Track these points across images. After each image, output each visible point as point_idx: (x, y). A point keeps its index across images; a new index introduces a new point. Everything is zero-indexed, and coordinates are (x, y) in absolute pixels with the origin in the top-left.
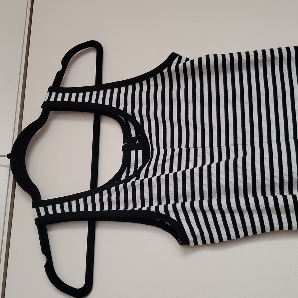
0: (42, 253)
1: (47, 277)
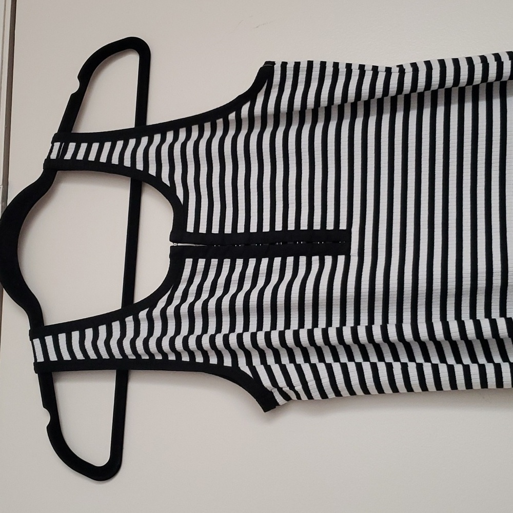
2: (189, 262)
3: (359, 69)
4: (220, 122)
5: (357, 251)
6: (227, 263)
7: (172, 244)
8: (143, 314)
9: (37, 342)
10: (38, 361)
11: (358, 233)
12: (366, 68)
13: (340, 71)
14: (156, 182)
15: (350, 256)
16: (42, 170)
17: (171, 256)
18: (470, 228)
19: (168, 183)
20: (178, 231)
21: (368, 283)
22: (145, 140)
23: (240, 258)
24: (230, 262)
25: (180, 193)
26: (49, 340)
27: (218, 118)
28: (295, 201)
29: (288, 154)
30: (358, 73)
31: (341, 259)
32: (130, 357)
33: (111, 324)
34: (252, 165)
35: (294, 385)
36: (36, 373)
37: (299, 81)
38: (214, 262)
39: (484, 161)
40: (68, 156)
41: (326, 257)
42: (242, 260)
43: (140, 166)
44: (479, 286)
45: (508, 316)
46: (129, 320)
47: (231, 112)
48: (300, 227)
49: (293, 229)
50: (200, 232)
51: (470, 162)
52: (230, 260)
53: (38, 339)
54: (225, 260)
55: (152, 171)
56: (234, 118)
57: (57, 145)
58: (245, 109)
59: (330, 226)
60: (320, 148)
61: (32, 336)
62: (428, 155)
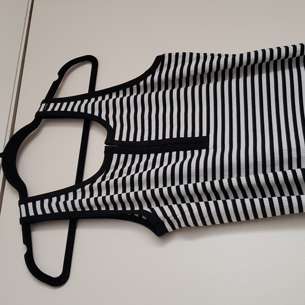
0: (24, 244)
1: (26, 266)
2: (115, 156)
3: (211, 55)
4: (135, 87)
5: (213, 146)
6: (137, 157)
7: (106, 145)
8: (87, 187)
9: (23, 206)
10: (22, 217)
11: (213, 137)
12: (214, 55)
13: (200, 56)
14: (99, 119)
15: (209, 149)
16: (34, 118)
17: (105, 152)
18: (277, 130)
19: (105, 119)
20: (110, 140)
21: (219, 160)
22: (93, 100)
23: (145, 154)
24: (139, 156)
25: (111, 124)
26: (30, 205)
27: (134, 85)
28: (177, 124)
29: (173, 100)
30: (210, 57)
31: (204, 151)
32: (78, 210)
33: (68, 194)
34: (152, 108)
35: (177, 214)
36: (21, 224)
37: (178, 62)
38: (130, 156)
39: (282, 97)
40: (49, 110)
41: (195, 151)
42: (146, 155)
43: (89, 112)
44: (284, 158)
45: (302, 167)
46: (79, 191)
47: (141, 81)
48: (180, 136)
49: (176, 137)
50: (122, 140)
51: (274, 98)
52: (139, 155)
53: (23, 205)
54: (136, 155)
55: (96, 113)
56: (143, 84)
57: (44, 105)
58: (149, 79)
59: (197, 135)
60: (191, 96)
61: (20, 203)
62: (251, 96)
